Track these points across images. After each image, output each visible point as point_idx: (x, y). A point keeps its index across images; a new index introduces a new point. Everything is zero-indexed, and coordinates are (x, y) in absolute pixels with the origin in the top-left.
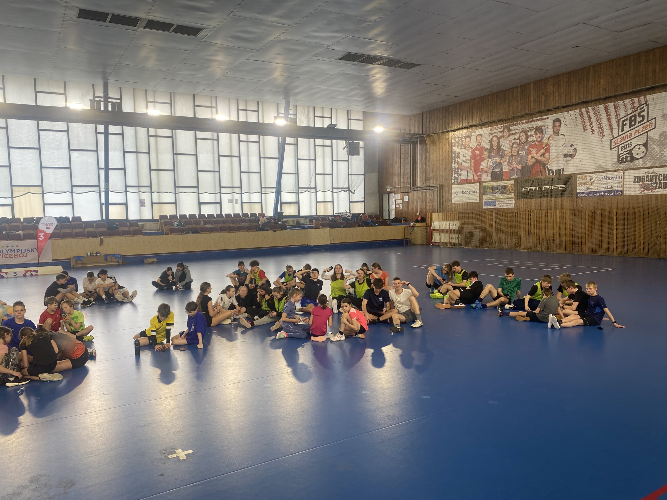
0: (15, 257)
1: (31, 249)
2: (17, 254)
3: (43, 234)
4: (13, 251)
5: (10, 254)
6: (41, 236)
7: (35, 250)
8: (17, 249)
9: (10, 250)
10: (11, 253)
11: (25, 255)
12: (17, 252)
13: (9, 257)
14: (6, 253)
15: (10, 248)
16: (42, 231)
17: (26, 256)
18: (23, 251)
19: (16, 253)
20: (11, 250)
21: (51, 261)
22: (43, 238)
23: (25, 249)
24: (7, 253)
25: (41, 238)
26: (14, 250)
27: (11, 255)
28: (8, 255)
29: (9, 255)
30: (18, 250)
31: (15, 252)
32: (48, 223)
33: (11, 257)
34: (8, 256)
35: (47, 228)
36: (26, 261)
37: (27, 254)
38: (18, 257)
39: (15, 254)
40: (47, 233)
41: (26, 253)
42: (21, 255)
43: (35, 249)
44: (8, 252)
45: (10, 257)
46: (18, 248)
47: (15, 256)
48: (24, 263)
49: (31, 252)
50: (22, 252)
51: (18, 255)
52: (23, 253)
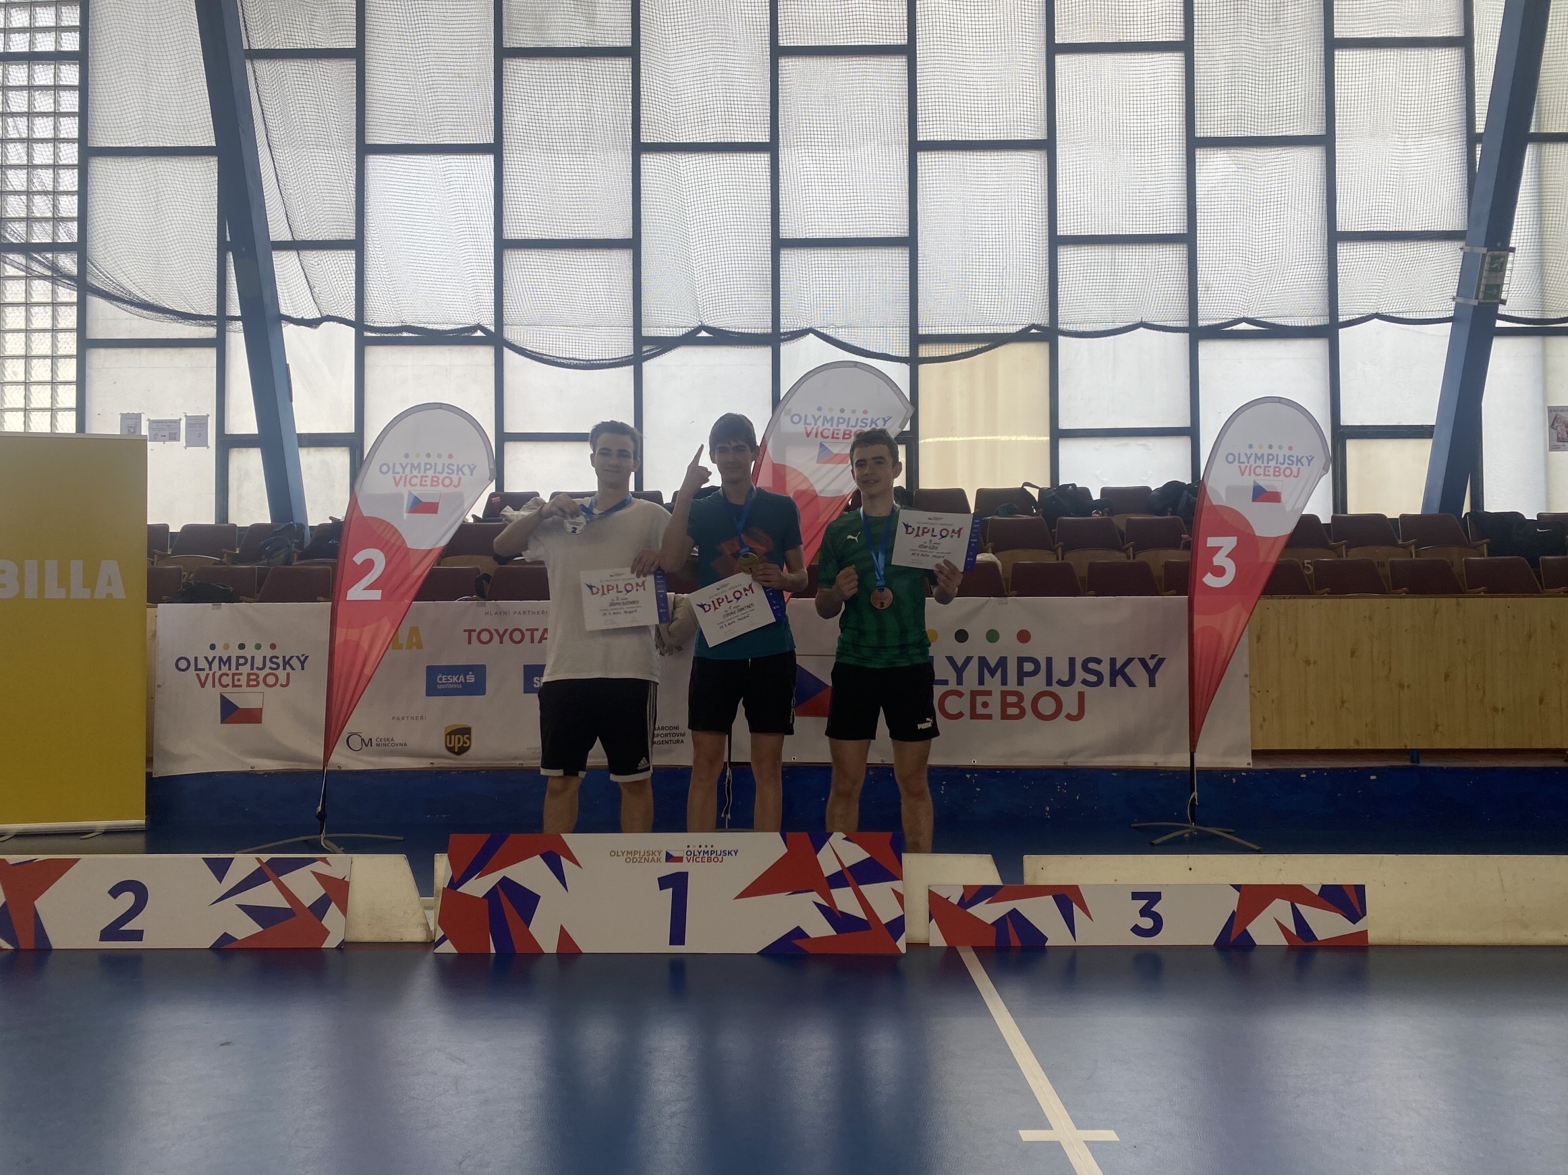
0: (1005, 716)
1: (1113, 661)
2: (1020, 696)
3: (1228, 543)
4: (993, 673)
5: (974, 694)
6: (1219, 560)
7: (1136, 672)
8: (1021, 661)
9: (974, 666)
10: (981, 682)
11: (1070, 706)
12: (1021, 675)
13: (967, 712)
14: (952, 685)
15: (977, 646)
16: (1231, 523)
17: (1075, 712)
18: (1061, 672)
19: (1012, 685)
20: (983, 661)
21: (1243, 761)
22: (1231, 568)
23: (1072, 661)
24: (960, 681)
25: (1219, 571)
26: (1003, 662)
27: (980, 699)
28: (960, 694)
29: (967, 697)
30: (1028, 667)
31: (1004, 681)
32: (1271, 457)
33: (980, 710)
34: (962, 705)
35: (1261, 495)
36: (1072, 753)
37: (1081, 695)
38: (1022, 714)
39: (1004, 694)
40: (1258, 533)
41: (1078, 686)
42: (1047, 706)
43: (1136, 663)
44: (965, 674)
45: (974, 716)
46: (1026, 650)
47: (1005, 705)
48: (1059, 763)
49: (1113, 684)
50: (1049, 683)
51: (1027, 704)
52: (1055, 688)
